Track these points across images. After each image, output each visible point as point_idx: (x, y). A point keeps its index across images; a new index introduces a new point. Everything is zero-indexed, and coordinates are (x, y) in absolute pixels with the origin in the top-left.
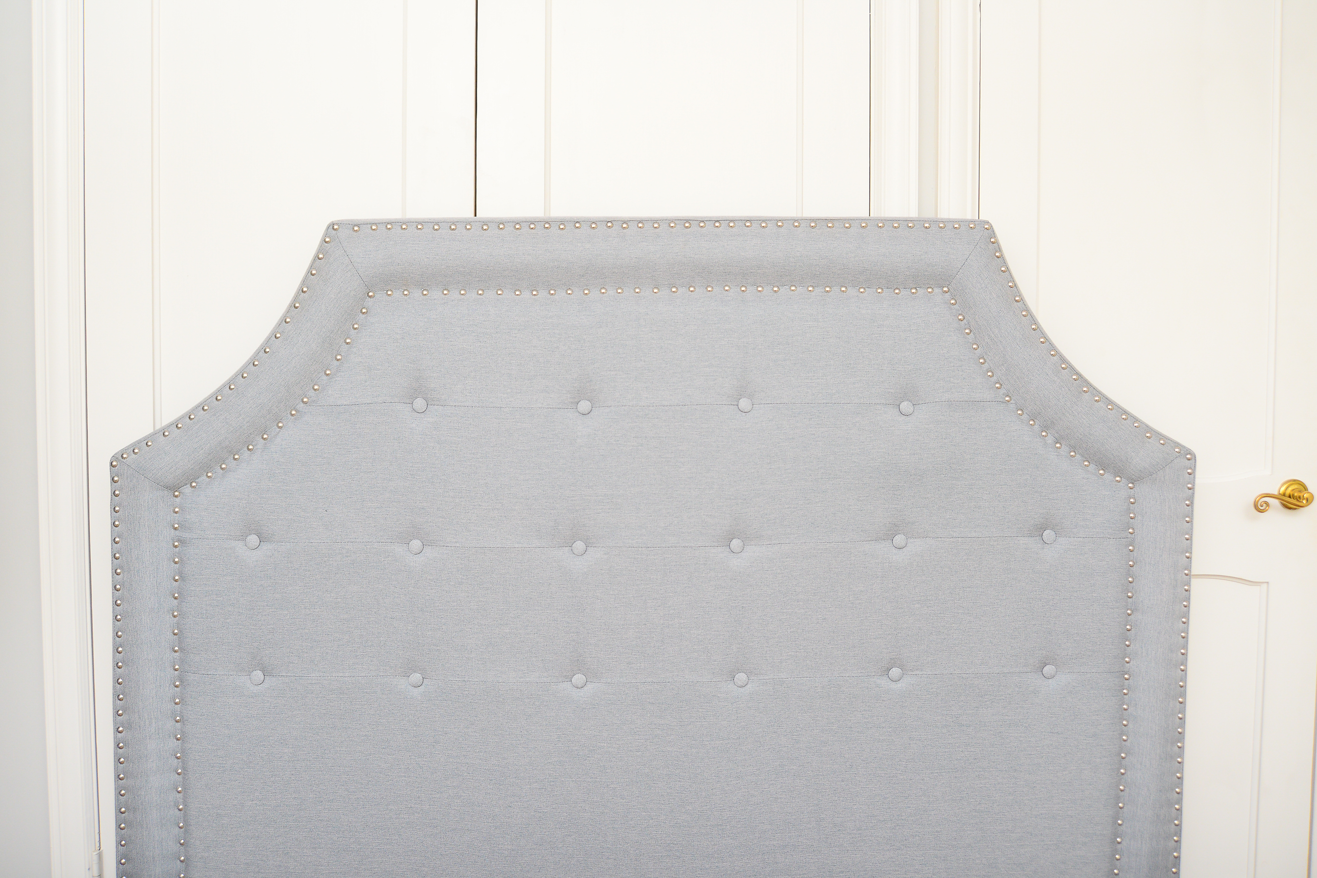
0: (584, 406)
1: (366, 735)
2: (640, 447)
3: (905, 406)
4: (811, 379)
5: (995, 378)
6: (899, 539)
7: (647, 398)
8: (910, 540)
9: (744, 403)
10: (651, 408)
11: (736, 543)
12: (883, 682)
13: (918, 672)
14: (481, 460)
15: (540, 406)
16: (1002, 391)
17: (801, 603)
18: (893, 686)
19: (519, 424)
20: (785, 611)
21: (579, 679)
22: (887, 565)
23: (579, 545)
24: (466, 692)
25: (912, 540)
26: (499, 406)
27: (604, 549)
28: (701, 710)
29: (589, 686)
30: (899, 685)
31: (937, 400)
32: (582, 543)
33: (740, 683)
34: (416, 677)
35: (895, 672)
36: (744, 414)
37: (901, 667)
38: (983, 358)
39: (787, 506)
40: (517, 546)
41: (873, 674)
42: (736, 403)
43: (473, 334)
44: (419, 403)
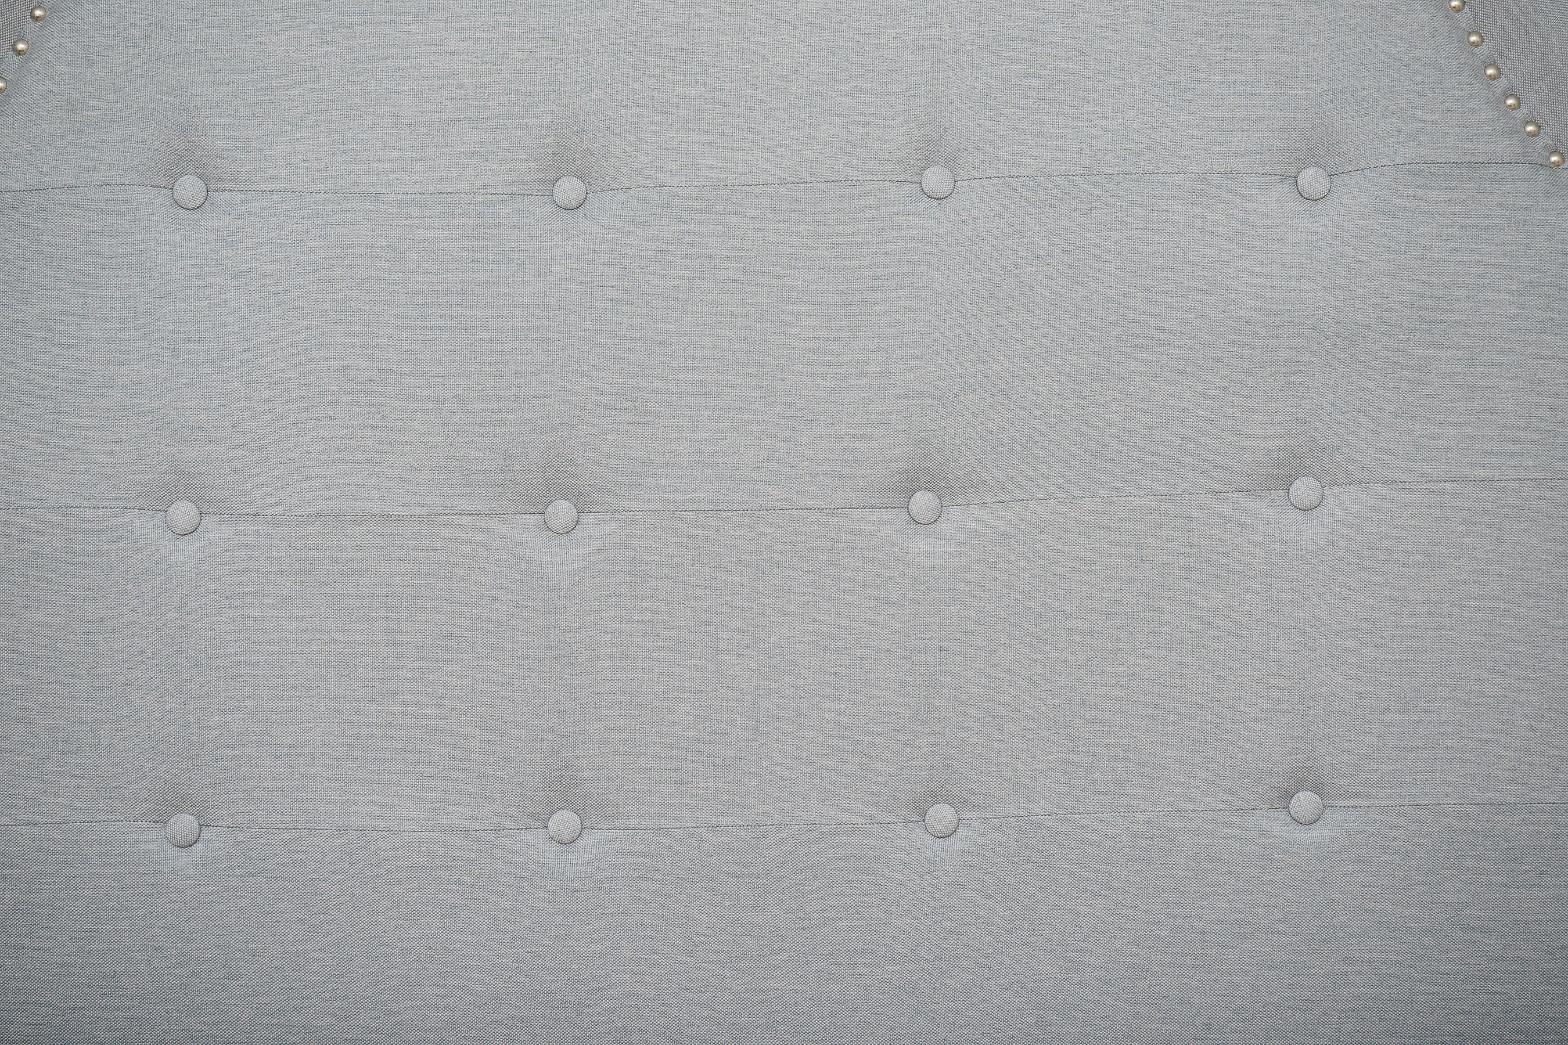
0: (569, 189)
1: (63, 965)
2: (697, 281)
3: (1311, 179)
4: (1089, 119)
5: (1524, 111)
6: (1304, 489)
7: (711, 167)
8: (1328, 491)
9: (935, 178)
10: (722, 191)
11: (922, 502)
12: (1277, 824)
13: (1357, 801)
14: (332, 314)
15: (468, 189)
16: (1541, 142)
17: (1077, 638)
18: (1301, 834)
19: (420, 231)
20: (1038, 656)
21: (564, 821)
22: (1277, 546)
23: (562, 510)
24: (302, 856)
25: (1335, 490)
26: (372, 190)
27: (617, 516)
28: (848, 892)
29: (589, 838)
30: (1315, 832)
31: (1385, 161)
32: (568, 504)
33: (939, 828)
34: (184, 823)
35: (1305, 801)
36: (935, 203)
37: (1320, 789)
38: (1494, 65)
39: (1037, 413)
40: (417, 510)
41: (1253, 805)
42: (915, 178)
43: (312, 26)
44: (189, 187)
